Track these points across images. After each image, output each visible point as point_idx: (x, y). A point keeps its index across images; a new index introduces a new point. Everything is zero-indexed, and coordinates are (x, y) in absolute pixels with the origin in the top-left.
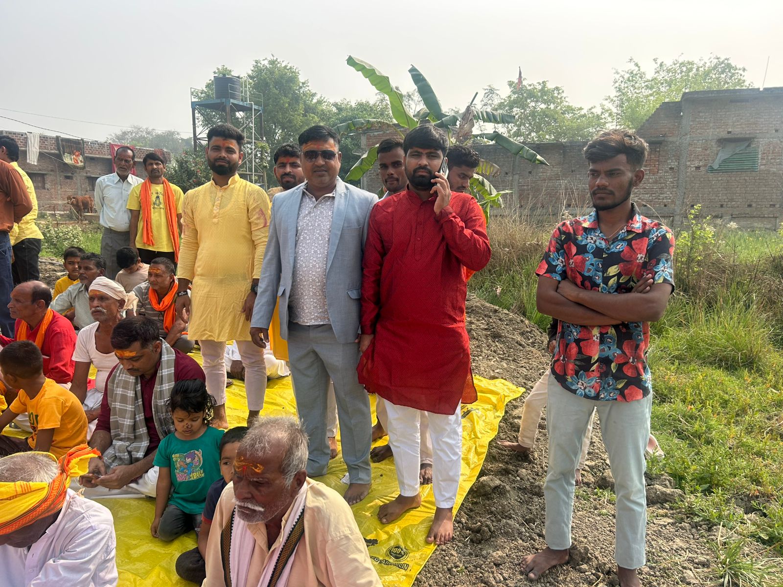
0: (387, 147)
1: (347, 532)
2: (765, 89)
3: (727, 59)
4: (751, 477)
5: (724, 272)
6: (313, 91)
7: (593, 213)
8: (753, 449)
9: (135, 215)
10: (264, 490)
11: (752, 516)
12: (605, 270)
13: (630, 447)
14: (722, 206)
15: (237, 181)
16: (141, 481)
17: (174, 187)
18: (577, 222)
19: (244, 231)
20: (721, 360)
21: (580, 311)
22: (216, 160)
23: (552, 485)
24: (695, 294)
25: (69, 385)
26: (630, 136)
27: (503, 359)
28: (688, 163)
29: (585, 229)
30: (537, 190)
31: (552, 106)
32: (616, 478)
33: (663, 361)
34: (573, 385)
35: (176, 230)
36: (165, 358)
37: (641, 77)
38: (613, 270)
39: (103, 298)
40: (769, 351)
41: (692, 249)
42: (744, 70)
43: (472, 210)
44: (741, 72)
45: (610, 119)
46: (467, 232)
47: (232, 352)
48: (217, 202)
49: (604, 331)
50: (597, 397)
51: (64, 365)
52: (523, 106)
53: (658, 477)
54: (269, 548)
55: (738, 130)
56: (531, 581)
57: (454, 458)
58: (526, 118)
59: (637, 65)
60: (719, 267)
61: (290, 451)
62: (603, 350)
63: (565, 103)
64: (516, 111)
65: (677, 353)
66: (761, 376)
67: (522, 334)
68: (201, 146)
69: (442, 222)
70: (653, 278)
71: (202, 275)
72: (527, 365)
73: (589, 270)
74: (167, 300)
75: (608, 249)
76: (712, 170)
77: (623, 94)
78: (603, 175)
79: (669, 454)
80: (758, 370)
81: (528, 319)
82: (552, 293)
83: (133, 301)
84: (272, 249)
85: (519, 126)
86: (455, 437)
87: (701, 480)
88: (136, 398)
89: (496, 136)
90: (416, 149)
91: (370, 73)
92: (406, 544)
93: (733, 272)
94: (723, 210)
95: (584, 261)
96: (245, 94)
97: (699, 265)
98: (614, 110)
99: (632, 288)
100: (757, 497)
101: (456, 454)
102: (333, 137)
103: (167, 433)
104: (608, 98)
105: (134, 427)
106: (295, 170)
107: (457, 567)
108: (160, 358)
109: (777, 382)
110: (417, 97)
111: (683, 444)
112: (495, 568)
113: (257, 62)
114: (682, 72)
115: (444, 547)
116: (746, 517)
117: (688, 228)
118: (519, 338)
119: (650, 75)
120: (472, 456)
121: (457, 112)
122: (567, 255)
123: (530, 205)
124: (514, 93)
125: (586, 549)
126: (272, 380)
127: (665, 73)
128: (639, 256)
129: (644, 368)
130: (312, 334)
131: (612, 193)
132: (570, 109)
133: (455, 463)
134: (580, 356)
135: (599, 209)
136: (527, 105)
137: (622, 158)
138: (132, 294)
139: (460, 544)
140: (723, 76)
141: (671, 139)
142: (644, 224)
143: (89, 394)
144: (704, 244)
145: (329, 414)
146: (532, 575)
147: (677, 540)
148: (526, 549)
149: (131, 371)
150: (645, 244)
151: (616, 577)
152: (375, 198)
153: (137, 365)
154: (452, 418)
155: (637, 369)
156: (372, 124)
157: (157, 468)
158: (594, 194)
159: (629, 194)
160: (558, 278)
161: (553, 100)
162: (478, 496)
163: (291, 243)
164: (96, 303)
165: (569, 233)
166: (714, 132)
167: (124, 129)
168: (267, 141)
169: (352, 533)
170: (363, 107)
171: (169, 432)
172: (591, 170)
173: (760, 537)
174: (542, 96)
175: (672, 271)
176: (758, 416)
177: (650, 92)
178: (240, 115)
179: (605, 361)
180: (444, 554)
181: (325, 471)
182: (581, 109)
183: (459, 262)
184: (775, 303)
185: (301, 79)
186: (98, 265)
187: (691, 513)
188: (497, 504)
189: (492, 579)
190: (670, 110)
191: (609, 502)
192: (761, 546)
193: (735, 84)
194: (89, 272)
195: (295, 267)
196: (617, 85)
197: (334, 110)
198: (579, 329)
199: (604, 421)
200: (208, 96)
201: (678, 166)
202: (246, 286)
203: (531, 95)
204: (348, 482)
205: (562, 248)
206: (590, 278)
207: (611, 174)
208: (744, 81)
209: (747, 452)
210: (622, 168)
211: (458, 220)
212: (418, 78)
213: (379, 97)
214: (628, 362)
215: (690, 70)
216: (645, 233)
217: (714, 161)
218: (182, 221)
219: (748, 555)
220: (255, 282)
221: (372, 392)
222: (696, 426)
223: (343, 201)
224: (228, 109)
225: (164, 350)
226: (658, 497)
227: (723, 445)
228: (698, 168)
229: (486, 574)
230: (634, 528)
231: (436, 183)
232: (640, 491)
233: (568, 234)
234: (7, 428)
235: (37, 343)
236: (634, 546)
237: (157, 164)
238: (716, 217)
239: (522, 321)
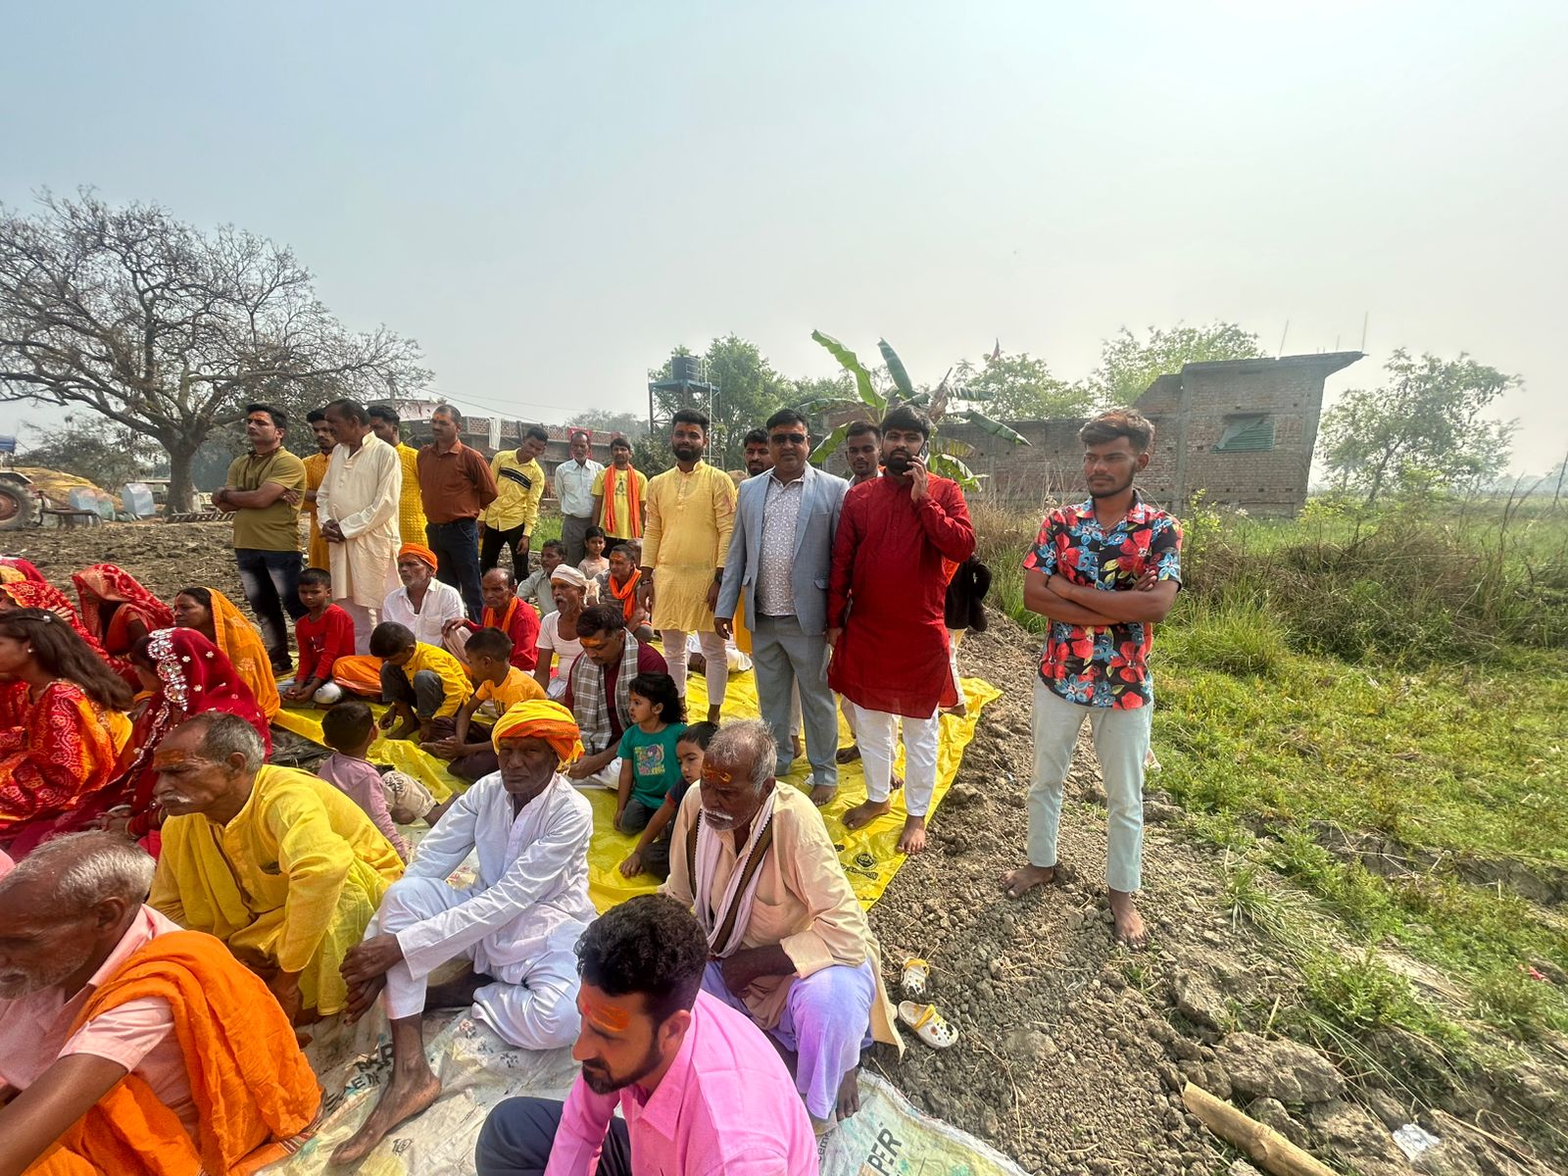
0: (858, 431)
1: (817, 838)
2: (1282, 358)
3: (1235, 326)
4: (1264, 797)
5: (1231, 565)
6: (773, 370)
7: (1089, 501)
8: (1265, 764)
9: (598, 501)
10: (733, 799)
11: (1265, 840)
12: (1101, 565)
13: (1127, 758)
14: (1228, 490)
15: (703, 467)
16: (603, 772)
17: (638, 473)
18: (1070, 510)
19: (709, 518)
20: (1227, 664)
21: (1072, 609)
22: (679, 445)
23: (1037, 797)
24: (1198, 589)
25: (533, 672)
26: (1133, 417)
27: (978, 657)
28: (1189, 443)
29: (1080, 519)
30: (1017, 475)
31: (1033, 381)
32: (1108, 791)
33: (1160, 664)
34: (1061, 688)
35: (637, 515)
36: (628, 647)
37: (1134, 347)
38: (1111, 565)
39: (563, 585)
40: (1284, 655)
41: (1194, 539)
42: (1256, 337)
43: (955, 497)
44: (1252, 339)
45: (1098, 394)
46: (948, 520)
47: (694, 644)
48: (683, 489)
49: (1099, 631)
50: (1089, 703)
51: (528, 653)
52: (1002, 382)
53: (1154, 792)
54: (738, 853)
55: (1248, 405)
56: (1011, 898)
57: (929, 764)
58: (1004, 394)
59: (1129, 334)
60: (1225, 559)
61: (758, 758)
62: (1098, 652)
63: (1047, 378)
64: (993, 386)
65: (1176, 655)
66: (1275, 683)
67: (1000, 631)
68: (658, 428)
69: (920, 509)
70: (1157, 575)
71: (665, 564)
72: (1005, 665)
73: (1084, 564)
74: (627, 588)
75: (1106, 542)
76: (1218, 450)
77: (1115, 366)
78: (1101, 460)
79: (1166, 767)
80: (1271, 677)
81: (1007, 614)
82: (1042, 589)
83: (594, 588)
84: (738, 536)
85: (996, 403)
86: (931, 741)
87: (1204, 797)
88: (599, 688)
89: (971, 415)
90: (894, 430)
91: (836, 349)
92: (874, 852)
93: (1242, 565)
94: (1229, 494)
95: (1078, 554)
96: (703, 374)
97: (1202, 557)
98: (1104, 384)
99: (1132, 585)
100: (1271, 819)
101: (930, 760)
102: (802, 421)
103: (629, 725)
104: (1097, 371)
105: (597, 718)
106: (763, 457)
107: (929, 879)
108: (624, 648)
109: (1294, 690)
110: (884, 373)
111: (1183, 757)
112: (971, 884)
113: (716, 340)
114: (1182, 341)
115: (916, 858)
116: (1257, 841)
117: (1190, 515)
118: (996, 635)
119: (1145, 345)
120: (946, 763)
121: (927, 389)
122: (1059, 548)
123: (1009, 489)
124: (990, 367)
125: (1072, 866)
126: (734, 674)
127: (1162, 343)
128: (1141, 550)
129: (1145, 673)
130: (778, 626)
131: (1111, 479)
132: (1053, 384)
133: (929, 770)
134: (1071, 658)
135: (1095, 496)
136: (1005, 381)
137: (1125, 440)
138: (594, 580)
139: (933, 856)
140: (1230, 344)
141: (1169, 416)
142: (1148, 514)
143: (551, 682)
144: (1208, 534)
145: (793, 711)
146: (1012, 892)
147: (1176, 863)
148: (1006, 864)
149: (595, 660)
150: (1148, 536)
151: (1106, 899)
152: (847, 485)
153: (601, 653)
154: (929, 722)
155: (1136, 673)
156: (837, 403)
157: (619, 760)
158: (1091, 479)
159: (1130, 480)
160: (1048, 572)
161: (1033, 374)
162: (952, 805)
163: (758, 530)
164: (557, 591)
165: (1062, 524)
166: (1219, 408)
167: (582, 413)
168: (725, 423)
169: (822, 841)
170: (825, 385)
171: (632, 724)
172: (1088, 454)
173: (1275, 865)
174: (1021, 370)
175: (1179, 567)
176: (1271, 728)
177: (1145, 364)
178: (697, 396)
179: (1099, 664)
180: (917, 864)
181: (788, 770)
182: (1066, 383)
183: (939, 554)
184: (1292, 600)
185: (761, 357)
186: (560, 552)
187: (1192, 833)
188: (974, 814)
189: (968, 894)
190: (1169, 385)
191: (1099, 817)
192: (1278, 875)
193: (1245, 354)
194: (551, 560)
195: (761, 554)
196: (1107, 356)
197: (795, 388)
198: (1071, 628)
199: (1097, 728)
200: (665, 377)
201: (1177, 446)
202: (710, 575)
203: (1010, 369)
204: (813, 783)
205: (1054, 539)
206: (1084, 573)
207: (1110, 458)
208: (1256, 350)
209: (1259, 769)
210: (1124, 452)
211: (938, 507)
212: (887, 352)
213: (843, 374)
214: (1125, 666)
215: (1191, 339)
216: (1148, 525)
217: (1219, 440)
218: (646, 508)
219: (1261, 885)
220: (720, 572)
221: (838, 691)
222: (1199, 737)
223: (811, 486)
224: (685, 390)
225: (627, 640)
226: (1155, 814)
227: (1231, 759)
228: (1200, 448)
229: (962, 889)
230: (1129, 848)
231: (911, 467)
232: (1136, 807)
233: (1060, 525)
234: (475, 714)
235: (504, 629)
236: (1127, 866)
237: (623, 450)
238: (1222, 503)
239: (1000, 616)
